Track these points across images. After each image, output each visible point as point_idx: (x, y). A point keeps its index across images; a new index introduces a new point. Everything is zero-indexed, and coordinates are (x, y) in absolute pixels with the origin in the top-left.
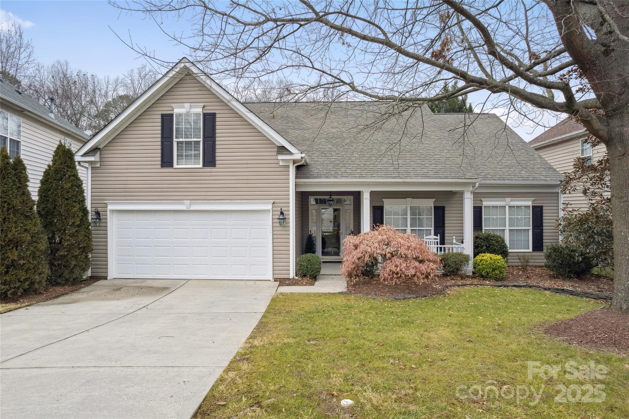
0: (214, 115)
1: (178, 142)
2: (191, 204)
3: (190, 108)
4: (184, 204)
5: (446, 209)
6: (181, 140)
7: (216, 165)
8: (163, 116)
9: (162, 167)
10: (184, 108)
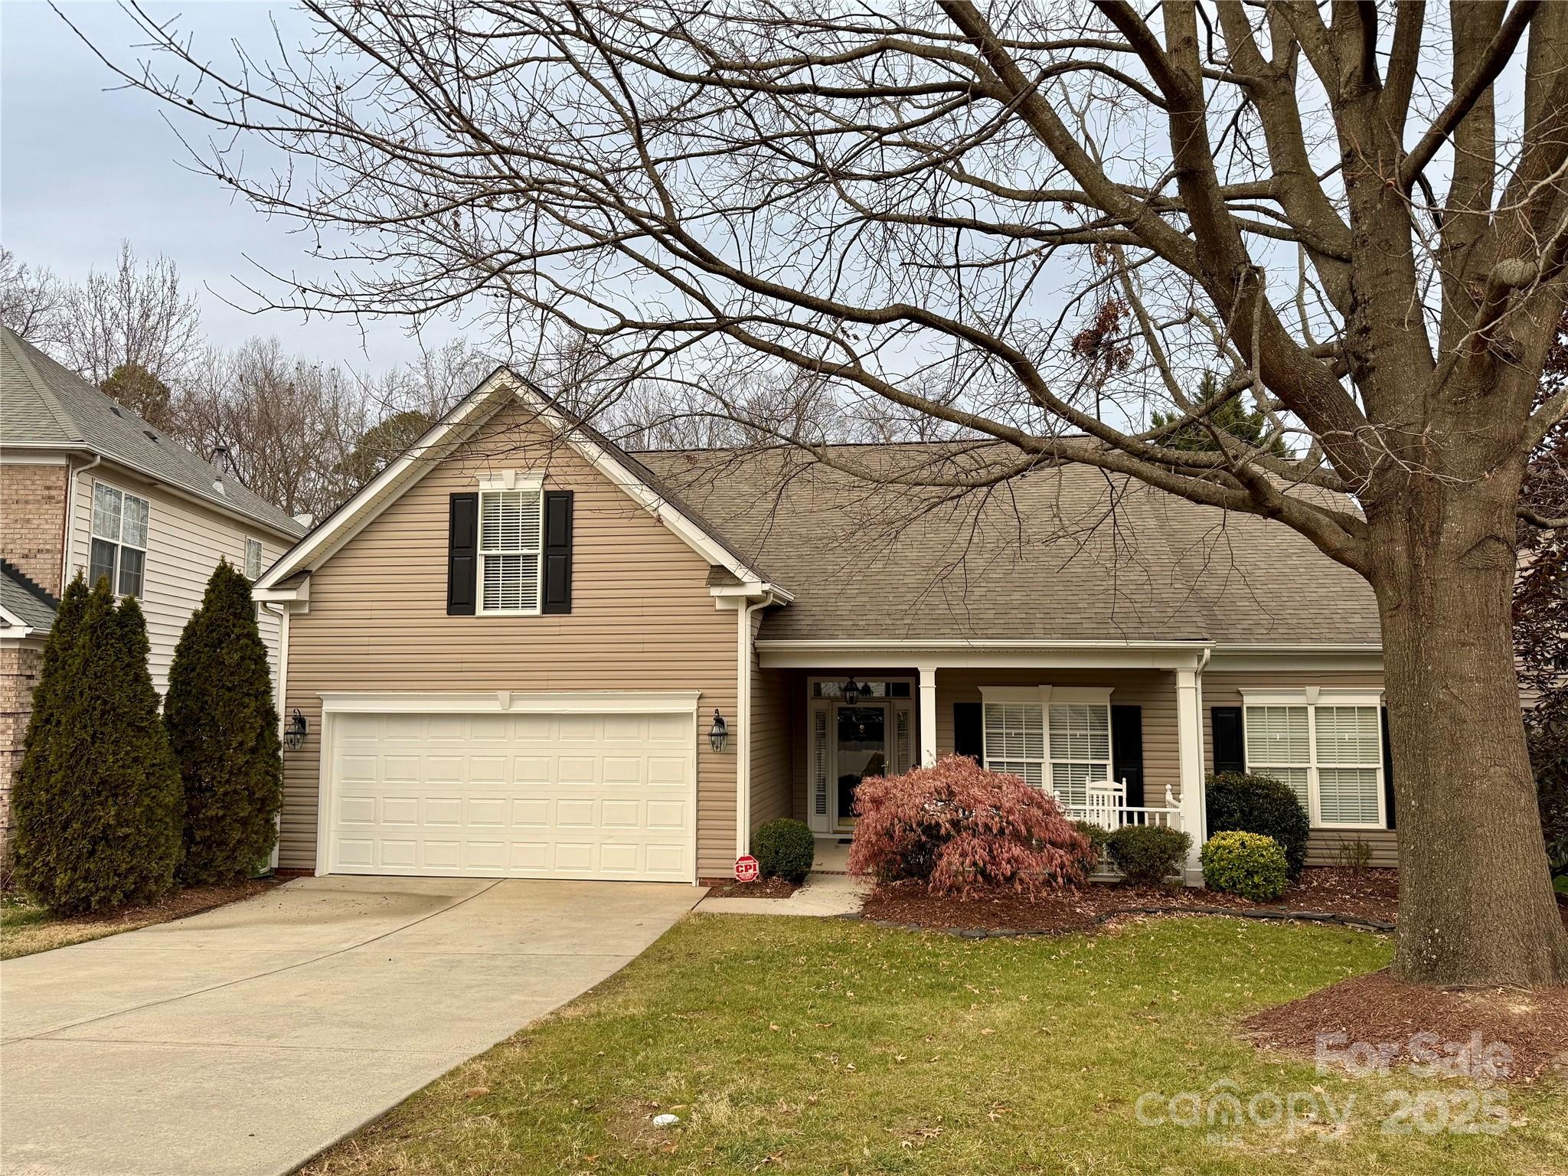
0: (568, 497)
1: (487, 557)
2: (512, 699)
3: (516, 480)
4: (495, 698)
5: (1144, 713)
6: (494, 552)
7: (573, 610)
8: (454, 497)
9: (448, 613)
10: (502, 479)
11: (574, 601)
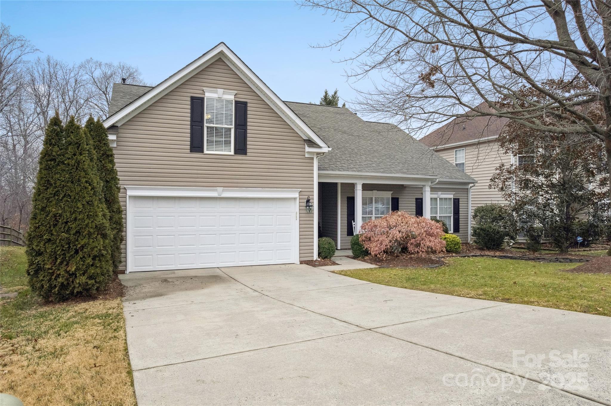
0: (245, 104)
1: (208, 127)
2: (223, 191)
3: (223, 94)
4: (216, 190)
5: (400, 200)
6: (212, 125)
7: (248, 154)
8: (193, 99)
9: (191, 152)
10: (217, 93)
11: (248, 150)
